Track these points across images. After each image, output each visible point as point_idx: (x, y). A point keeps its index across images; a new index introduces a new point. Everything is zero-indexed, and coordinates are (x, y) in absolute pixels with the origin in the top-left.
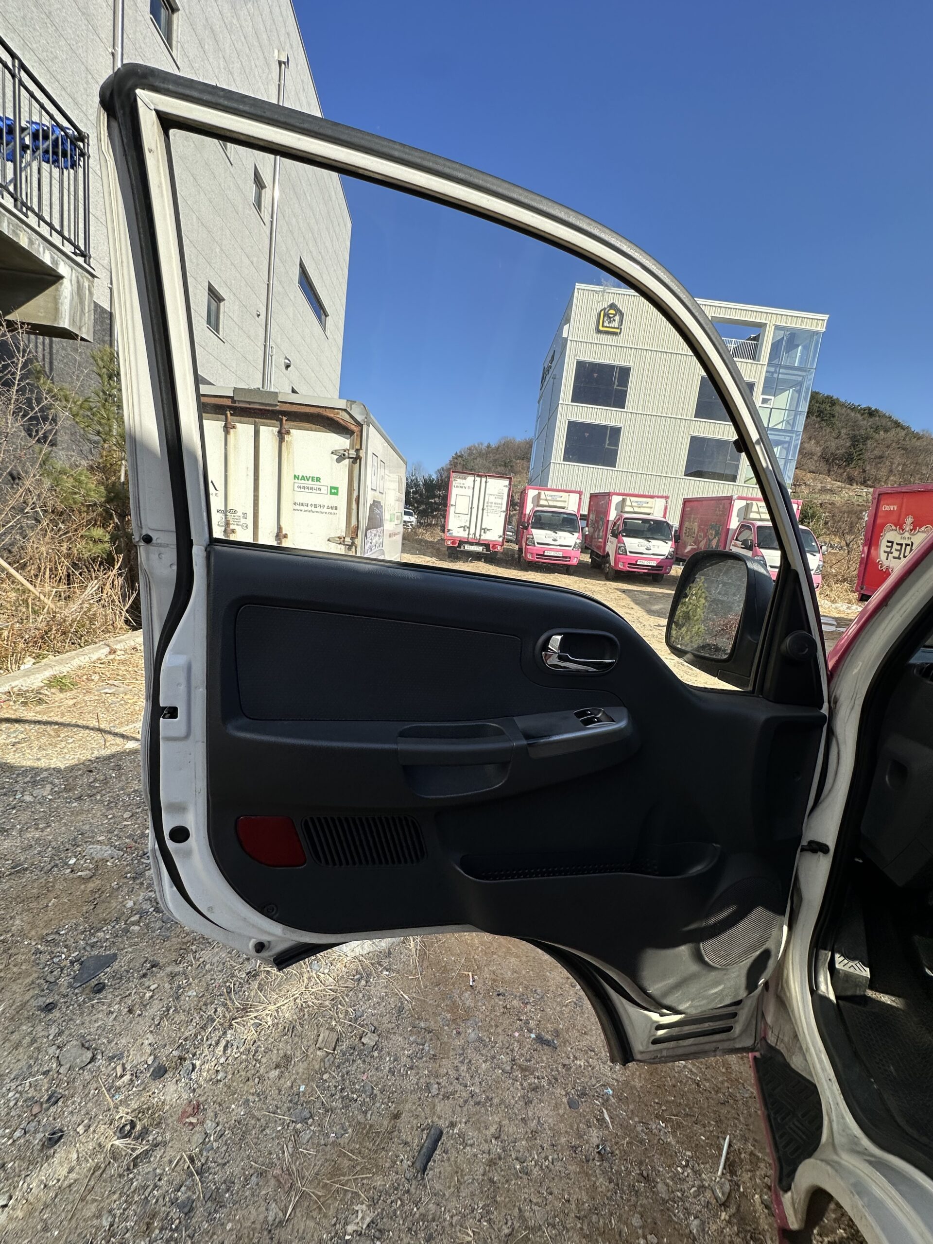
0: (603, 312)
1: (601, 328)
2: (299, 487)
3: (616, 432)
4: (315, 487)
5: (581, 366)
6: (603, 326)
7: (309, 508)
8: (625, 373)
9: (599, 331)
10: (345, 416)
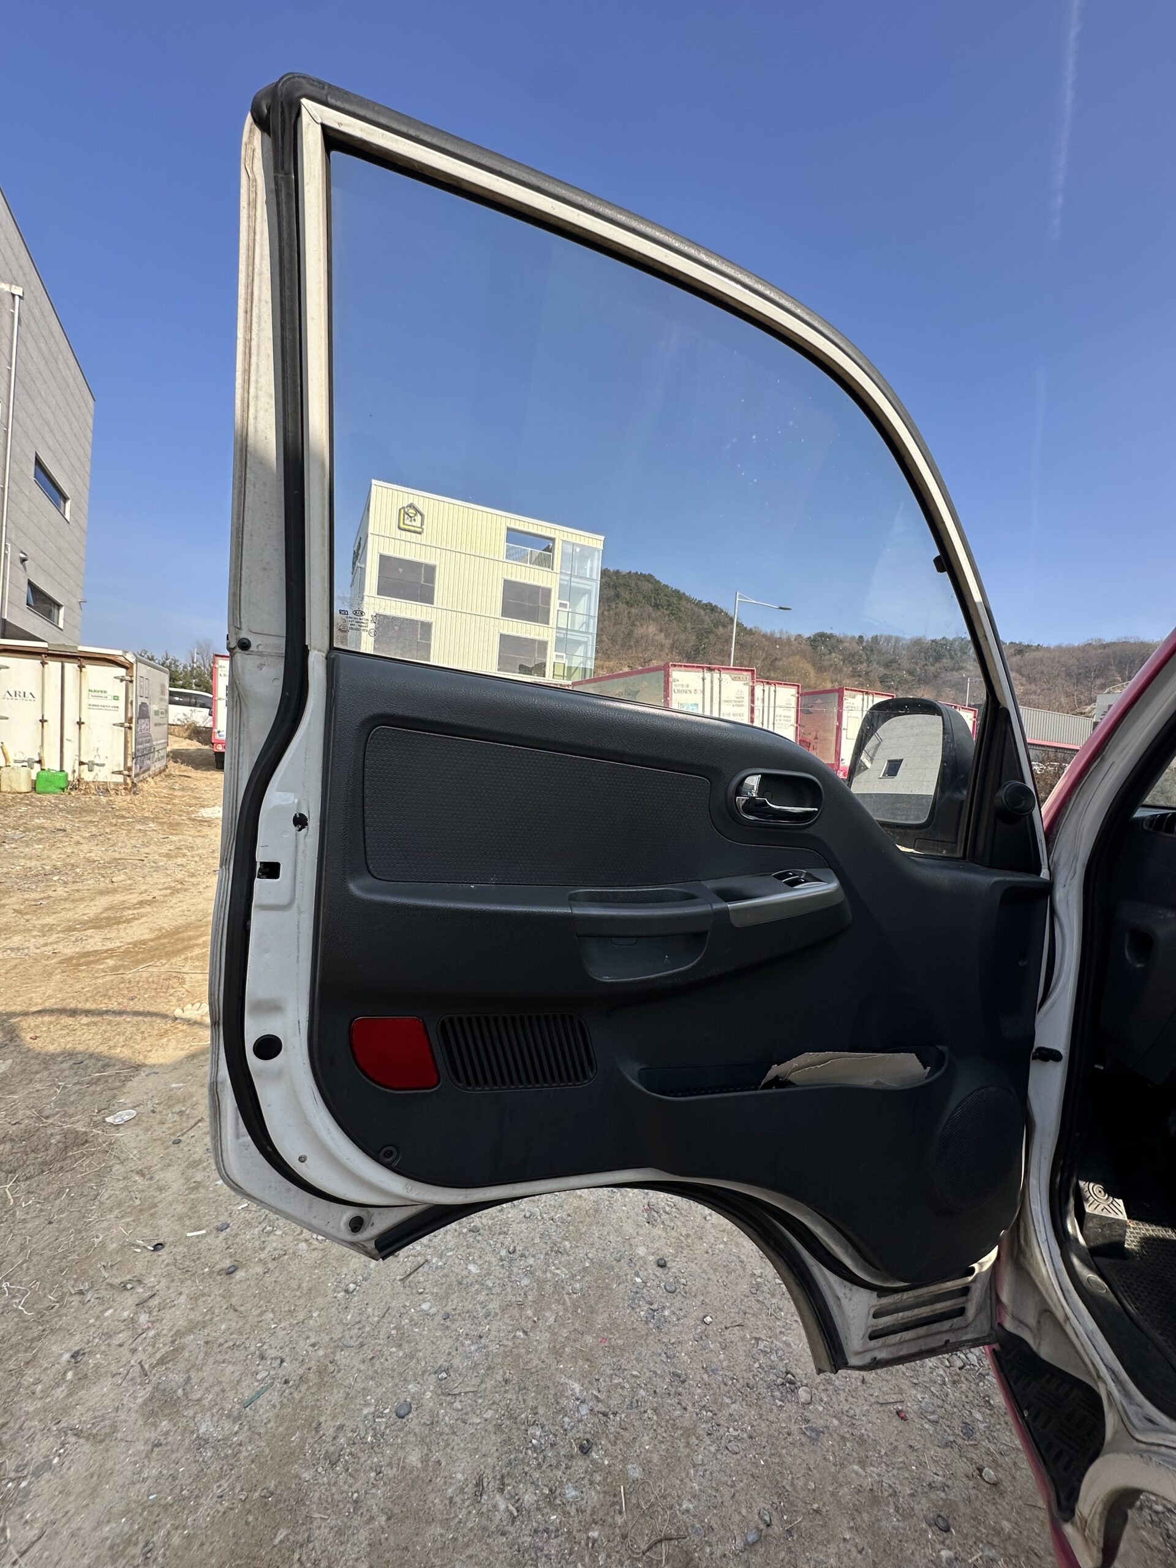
0: (402, 511)
1: (402, 526)
2: (94, 696)
3: (427, 627)
4: (103, 696)
5: (385, 561)
6: (404, 524)
8: (431, 570)
9: (399, 528)
10: (122, 659)
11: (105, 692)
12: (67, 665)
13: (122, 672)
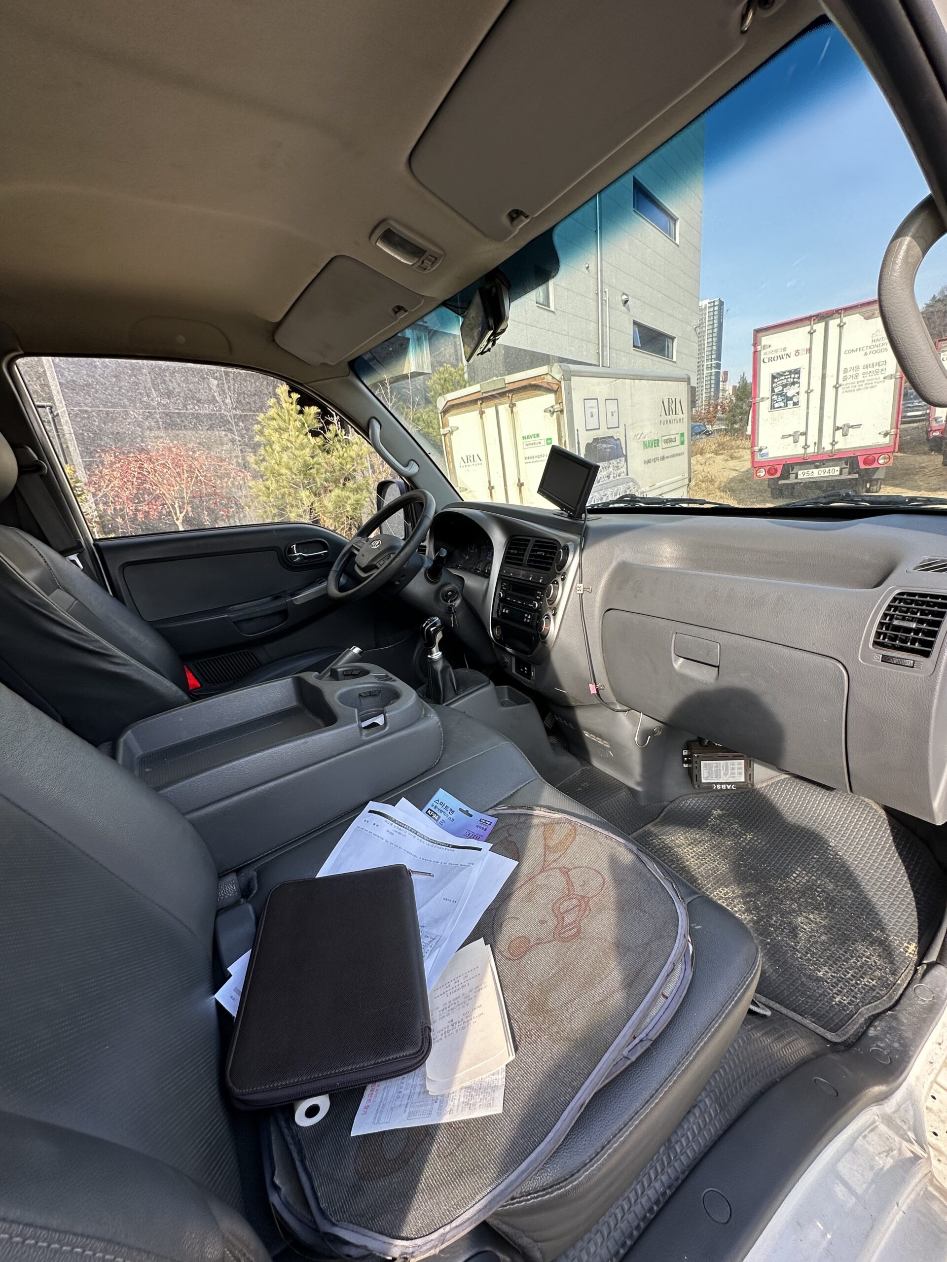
2: (527, 445)
4: (536, 442)
7: (535, 459)
10: (549, 379)
11: (538, 435)
12: (500, 408)
13: (549, 399)
